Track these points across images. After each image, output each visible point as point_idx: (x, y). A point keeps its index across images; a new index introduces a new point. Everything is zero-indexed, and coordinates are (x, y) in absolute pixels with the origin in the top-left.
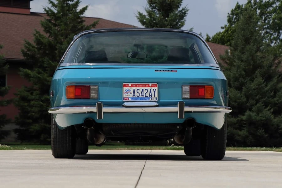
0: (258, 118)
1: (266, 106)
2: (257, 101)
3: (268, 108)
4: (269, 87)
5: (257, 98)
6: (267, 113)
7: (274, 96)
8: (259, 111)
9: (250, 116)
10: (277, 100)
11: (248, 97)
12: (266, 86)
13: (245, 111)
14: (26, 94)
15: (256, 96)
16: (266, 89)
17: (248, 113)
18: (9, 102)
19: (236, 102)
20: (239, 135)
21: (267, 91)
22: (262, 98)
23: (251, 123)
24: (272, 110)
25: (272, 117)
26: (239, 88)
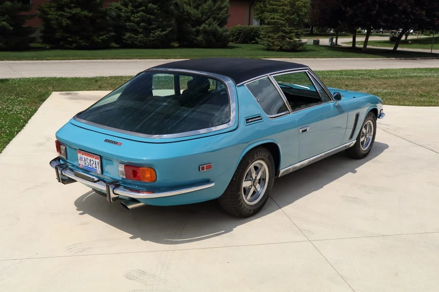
0: (210, 29)
1: (215, 20)
2: (209, 17)
3: (216, 21)
4: (216, 7)
5: (209, 14)
6: (215, 25)
7: (218, 14)
8: (210, 25)
9: (205, 27)
10: (221, 17)
11: (202, 14)
12: (214, 7)
13: (202, 24)
14: (46, 9)
15: (208, 13)
16: (215, 8)
17: (203, 25)
18: (33, 17)
19: (194, 17)
20: (197, 40)
21: (215, 10)
22: (211, 15)
23: (205, 32)
24: (218, 23)
25: (218, 28)
26: (197, 8)
